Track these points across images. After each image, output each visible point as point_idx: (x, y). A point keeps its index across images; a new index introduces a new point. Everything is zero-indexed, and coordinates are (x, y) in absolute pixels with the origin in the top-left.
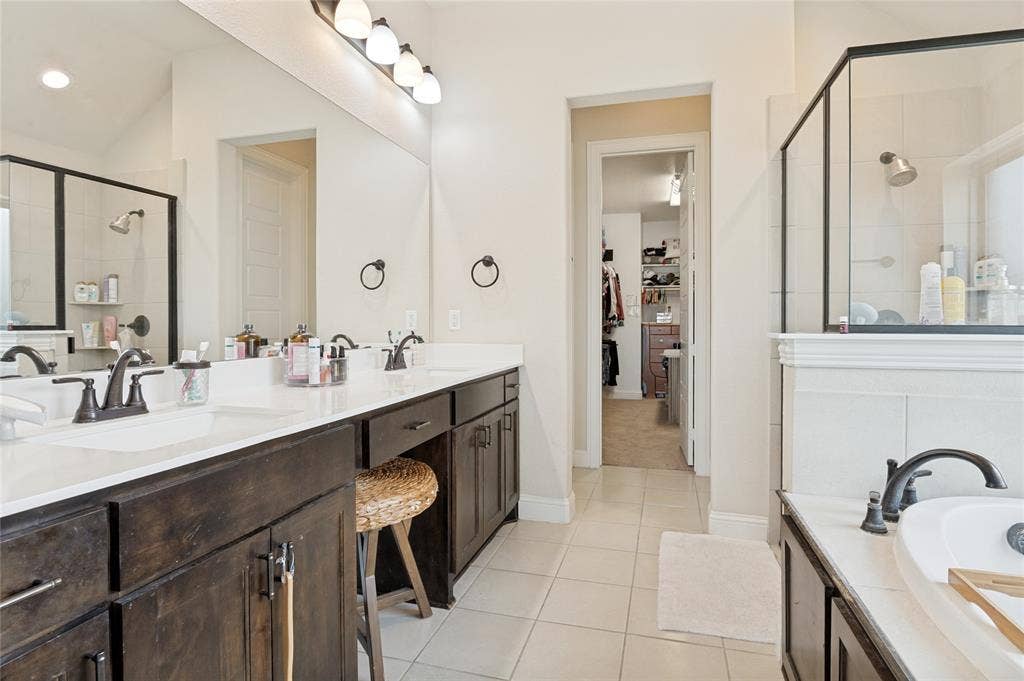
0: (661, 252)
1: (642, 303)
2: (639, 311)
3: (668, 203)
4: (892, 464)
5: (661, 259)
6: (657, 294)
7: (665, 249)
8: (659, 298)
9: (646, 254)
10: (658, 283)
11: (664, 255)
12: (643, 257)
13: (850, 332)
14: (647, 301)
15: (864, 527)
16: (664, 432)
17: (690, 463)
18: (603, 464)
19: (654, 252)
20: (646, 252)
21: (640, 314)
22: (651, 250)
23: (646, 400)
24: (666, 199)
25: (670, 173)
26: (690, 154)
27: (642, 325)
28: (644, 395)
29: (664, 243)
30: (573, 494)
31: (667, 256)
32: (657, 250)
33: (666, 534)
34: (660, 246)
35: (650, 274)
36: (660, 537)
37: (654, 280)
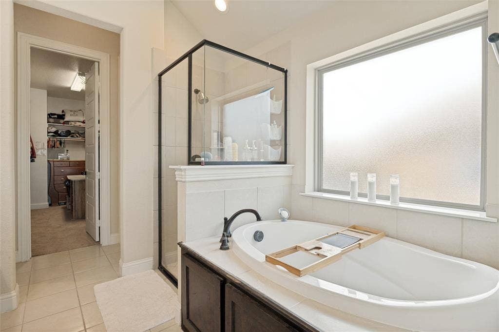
0: (61, 117)
1: (48, 147)
2: (45, 152)
3: (70, 88)
4: (226, 219)
5: (62, 121)
6: (58, 142)
7: (64, 115)
8: (61, 144)
9: (50, 117)
10: (60, 135)
11: (64, 119)
12: (48, 118)
13: (205, 165)
14: (51, 146)
15: (221, 248)
16: (72, 226)
17: (97, 240)
18: (32, 256)
19: (56, 116)
20: (50, 115)
21: (46, 154)
22: (54, 114)
23: (52, 208)
24: (69, 85)
25: (74, 70)
26: (96, 64)
27: (48, 161)
28: (50, 205)
29: (63, 111)
30: (18, 286)
31: (65, 120)
32: (58, 115)
33: (96, 287)
34: (61, 113)
35: (54, 130)
36: (93, 289)
37: (56, 133)
